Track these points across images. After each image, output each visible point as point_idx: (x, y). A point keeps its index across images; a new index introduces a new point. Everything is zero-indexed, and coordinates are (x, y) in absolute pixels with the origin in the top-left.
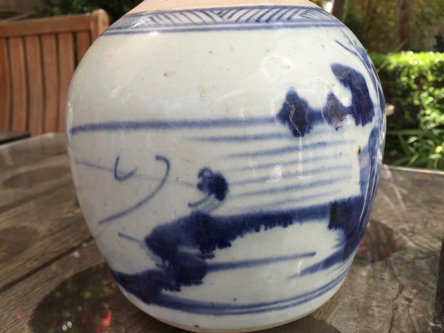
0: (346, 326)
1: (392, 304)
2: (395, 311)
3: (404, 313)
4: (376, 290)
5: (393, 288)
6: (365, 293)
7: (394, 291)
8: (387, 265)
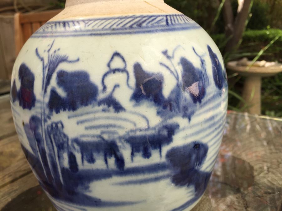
8: (242, 197)
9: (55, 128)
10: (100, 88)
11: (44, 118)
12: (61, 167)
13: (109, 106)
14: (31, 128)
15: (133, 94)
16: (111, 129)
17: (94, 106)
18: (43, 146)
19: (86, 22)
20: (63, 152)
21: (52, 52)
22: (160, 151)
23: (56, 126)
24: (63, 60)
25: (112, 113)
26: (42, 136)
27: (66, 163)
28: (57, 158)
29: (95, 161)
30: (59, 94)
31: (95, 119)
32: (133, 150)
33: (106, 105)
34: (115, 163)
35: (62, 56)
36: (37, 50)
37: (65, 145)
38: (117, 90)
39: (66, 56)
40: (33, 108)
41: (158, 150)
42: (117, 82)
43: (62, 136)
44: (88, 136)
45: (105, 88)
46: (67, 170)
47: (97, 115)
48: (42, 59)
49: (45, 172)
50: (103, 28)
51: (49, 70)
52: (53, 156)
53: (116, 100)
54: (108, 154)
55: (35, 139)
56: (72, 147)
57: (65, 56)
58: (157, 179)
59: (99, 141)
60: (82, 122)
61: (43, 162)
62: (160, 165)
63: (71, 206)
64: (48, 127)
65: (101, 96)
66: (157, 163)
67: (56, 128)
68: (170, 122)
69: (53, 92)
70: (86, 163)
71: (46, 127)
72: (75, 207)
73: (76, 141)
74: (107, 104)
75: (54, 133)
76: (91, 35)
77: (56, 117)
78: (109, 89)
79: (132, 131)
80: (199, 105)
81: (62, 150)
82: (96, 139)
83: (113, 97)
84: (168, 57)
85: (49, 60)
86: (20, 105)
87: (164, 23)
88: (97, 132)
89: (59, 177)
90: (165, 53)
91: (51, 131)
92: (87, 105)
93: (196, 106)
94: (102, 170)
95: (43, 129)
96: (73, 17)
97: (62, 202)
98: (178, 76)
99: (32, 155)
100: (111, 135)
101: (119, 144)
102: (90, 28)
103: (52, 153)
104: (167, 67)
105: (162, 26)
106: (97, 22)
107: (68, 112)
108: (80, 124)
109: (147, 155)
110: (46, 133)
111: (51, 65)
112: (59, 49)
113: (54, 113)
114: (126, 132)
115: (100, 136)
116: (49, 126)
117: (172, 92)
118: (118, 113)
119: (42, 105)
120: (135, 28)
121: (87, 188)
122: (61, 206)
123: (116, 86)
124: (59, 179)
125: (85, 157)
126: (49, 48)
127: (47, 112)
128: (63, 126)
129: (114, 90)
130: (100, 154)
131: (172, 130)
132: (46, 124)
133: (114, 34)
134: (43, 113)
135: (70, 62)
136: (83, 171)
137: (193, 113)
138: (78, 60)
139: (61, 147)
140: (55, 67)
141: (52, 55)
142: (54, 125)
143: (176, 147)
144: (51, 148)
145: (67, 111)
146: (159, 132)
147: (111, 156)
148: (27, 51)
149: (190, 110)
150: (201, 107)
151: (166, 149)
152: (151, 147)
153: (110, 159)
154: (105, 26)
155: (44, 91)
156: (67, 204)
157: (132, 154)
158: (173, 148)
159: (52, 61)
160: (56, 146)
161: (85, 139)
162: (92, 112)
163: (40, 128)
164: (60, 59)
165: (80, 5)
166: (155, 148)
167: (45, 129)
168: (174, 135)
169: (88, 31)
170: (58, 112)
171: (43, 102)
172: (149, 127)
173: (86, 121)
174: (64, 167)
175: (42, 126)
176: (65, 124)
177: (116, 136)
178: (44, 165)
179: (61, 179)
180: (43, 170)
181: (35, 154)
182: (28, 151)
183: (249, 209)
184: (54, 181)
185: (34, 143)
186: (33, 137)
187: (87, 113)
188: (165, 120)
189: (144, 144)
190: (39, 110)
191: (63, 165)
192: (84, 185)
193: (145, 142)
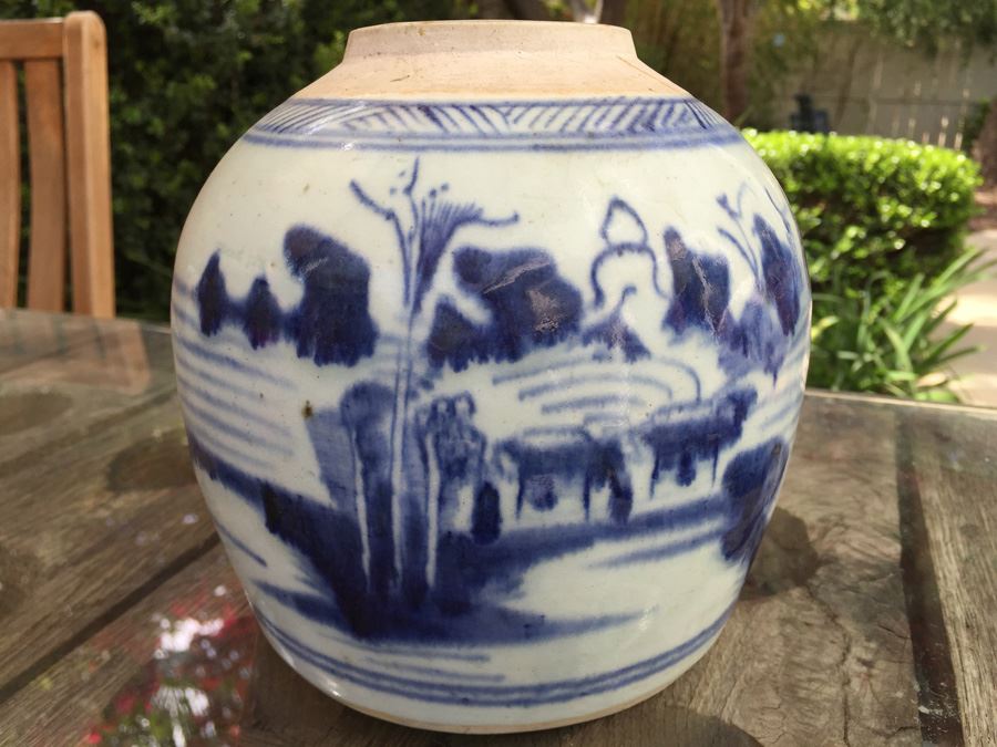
0: (761, 724)
1: (837, 675)
2: (847, 688)
3: (863, 691)
4: (801, 648)
5: (833, 642)
6: (782, 654)
7: (835, 647)
8: (812, 595)
9: (443, 416)
10: (588, 295)
11: (409, 387)
12: (440, 531)
13: (611, 345)
14: (344, 423)
15: (669, 311)
16: (612, 409)
17: (571, 347)
18: (386, 472)
19: (504, 110)
20: (461, 486)
21: (420, 192)
22: (715, 465)
23: (448, 410)
24: (469, 217)
25: (618, 364)
26: (389, 445)
27: (462, 518)
28: (433, 505)
29: (557, 502)
30: (465, 316)
31: (571, 382)
32: (657, 463)
33: (602, 341)
34: (609, 504)
35: (463, 206)
36: (356, 188)
37: (473, 462)
38: (631, 299)
39: (476, 208)
40: (364, 361)
41: (712, 461)
42: (629, 279)
43: (467, 435)
44: (548, 431)
45: (599, 295)
46: (461, 537)
47: (579, 371)
48: (390, 216)
49: (366, 557)
50: (562, 130)
51: (422, 247)
52: (421, 500)
54: (595, 479)
55: (356, 453)
56: (492, 468)
57: (473, 206)
58: (695, 543)
59: (576, 443)
60: (534, 392)
61: (369, 523)
62: (707, 504)
63: (437, 655)
64: (418, 412)
66: (703, 498)
67: (447, 415)
68: (743, 383)
69: (446, 310)
70: (528, 508)
71: (411, 413)
72: (447, 657)
73: (510, 448)
74: (605, 341)
75: (440, 429)
76: (536, 148)
77: (451, 383)
78: (612, 299)
79: (664, 411)
80: (792, 339)
81: (457, 478)
82: (568, 440)
83: (621, 320)
84: (732, 214)
85: (416, 216)
86: (302, 353)
87: (695, 123)
88: (573, 418)
89: (425, 563)
90: (723, 202)
91: (428, 423)
92: (551, 343)
93: (786, 342)
94: (571, 527)
95: (400, 422)
96: (445, 91)
97: (396, 647)
98: (755, 261)
99: (323, 508)
100: (611, 424)
101: (627, 449)
102: (522, 127)
104: (734, 241)
105: (695, 130)
106: (535, 112)
107: (495, 364)
108: (527, 399)
109: (686, 477)
110: (410, 431)
111: (429, 232)
112: (445, 188)
113: (447, 369)
114: (647, 415)
115: (581, 431)
116: (425, 411)
117: (748, 306)
118: (632, 363)
119: (404, 349)
120: (641, 133)
121: (512, 587)
122: (387, 665)
123: (629, 290)
124: (423, 572)
125: (528, 492)
126: (407, 180)
127: (421, 368)
128: (472, 408)
129: (622, 301)
130: (573, 481)
131: (741, 404)
132: (413, 405)
133: (598, 148)
134: (405, 374)
135: (493, 223)
136: (513, 535)
137: (782, 359)
138: (516, 218)
139: (454, 469)
140: (444, 236)
141: (424, 204)
142: (442, 407)
143: (745, 453)
144: (419, 478)
145: (492, 361)
146: (718, 412)
147: (601, 483)
148: (307, 188)
149: (777, 353)
150: (794, 343)
151: (727, 456)
152: (698, 456)
153: (596, 494)
154: (566, 124)
155: (410, 307)
156: (423, 648)
157: (655, 476)
158: (739, 454)
159: (430, 221)
160: (440, 468)
161: (540, 442)
162: (564, 364)
163: (388, 419)
164: (457, 215)
165: (443, 57)
166: (705, 456)
167: (405, 421)
168: (745, 419)
169: (521, 136)
170: (459, 366)
171: (409, 342)
172: (698, 400)
173: (546, 388)
174: (451, 529)
175: (395, 411)
176: (480, 401)
177: (622, 426)
178: (369, 536)
179: (431, 569)
180: (360, 549)
181: (341, 502)
182: (300, 497)
183: (841, 621)
184: (399, 580)
185: (345, 469)
186: (348, 448)
187: (553, 367)
188: (733, 381)
189: (684, 445)
190: (391, 365)
191: (453, 525)
192: (508, 576)
193: (687, 440)
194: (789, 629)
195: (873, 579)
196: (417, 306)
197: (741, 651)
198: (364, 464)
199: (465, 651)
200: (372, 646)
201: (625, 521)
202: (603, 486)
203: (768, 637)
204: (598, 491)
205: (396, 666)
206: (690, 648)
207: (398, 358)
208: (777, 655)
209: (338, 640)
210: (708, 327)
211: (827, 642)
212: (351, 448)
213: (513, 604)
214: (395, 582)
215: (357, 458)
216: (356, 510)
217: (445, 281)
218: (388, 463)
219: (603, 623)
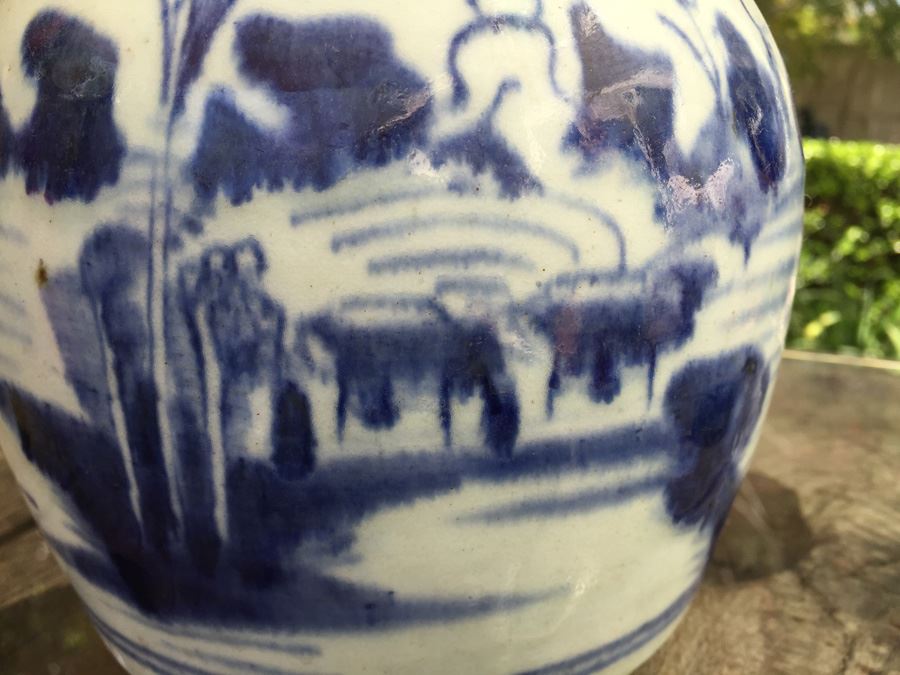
4: (787, 651)
5: (829, 644)
6: (761, 658)
7: (833, 651)
8: (805, 582)
9: (218, 275)
10: (440, 86)
11: (168, 230)
12: (227, 458)
13: (478, 168)
14: (86, 290)
16: (481, 271)
18: (146, 365)
20: (252, 387)
22: (651, 374)
23: (225, 266)
25: (489, 199)
26: (145, 322)
27: (258, 436)
28: (214, 417)
29: (399, 419)
30: (249, 116)
31: (415, 225)
32: (556, 363)
33: (464, 163)
34: (482, 424)
37: (267, 349)
38: (511, 102)
40: (105, 192)
41: (646, 367)
42: (510, 69)
43: (256, 307)
44: (380, 303)
46: (259, 467)
47: (427, 207)
49: (134, 494)
51: (192, 18)
52: (197, 408)
53: (505, 142)
54: (457, 382)
55: (104, 337)
56: (296, 359)
58: (624, 493)
59: (424, 323)
60: (355, 240)
61: (132, 445)
62: (640, 435)
63: (247, 643)
64: (182, 271)
65: (447, 125)
66: (634, 425)
67: (224, 273)
68: (695, 252)
69: (221, 110)
70: (355, 426)
71: (173, 272)
72: (260, 646)
73: (321, 327)
75: (215, 296)
77: (227, 224)
79: (563, 280)
80: (774, 202)
81: (245, 376)
82: (412, 318)
83: (495, 132)
84: (682, 1)
86: (31, 188)
88: (420, 283)
89: (212, 505)
91: (198, 287)
92: (381, 161)
93: (766, 203)
94: (423, 457)
95: (158, 286)
97: (192, 628)
98: (717, 73)
99: (74, 422)
100: (479, 296)
101: (508, 338)
103: (194, 392)
104: (684, 36)
107: (294, 193)
108: (345, 250)
109: (605, 388)
110: (173, 301)
114: (539, 285)
115: (431, 304)
116: (192, 269)
117: (704, 133)
118: (512, 200)
119: (160, 171)
121: (341, 545)
122: (187, 652)
123: (506, 87)
124: (211, 519)
125: (354, 399)
127: (184, 200)
128: (261, 263)
129: (498, 101)
130: (423, 383)
131: (694, 285)
132: (175, 259)
134: (160, 212)
136: (337, 467)
137: (757, 228)
139: (240, 362)
140: (223, 1)
143: (700, 361)
144: (190, 374)
145: (288, 188)
146: (655, 291)
147: (467, 391)
149: (750, 216)
150: (777, 209)
151: (670, 364)
152: (623, 356)
153: (461, 407)
155: (169, 107)
156: (227, 633)
157: (554, 383)
158: (690, 363)
160: (220, 358)
161: (363, 319)
162: (403, 196)
163: (142, 281)
166: (635, 360)
167: (166, 284)
168: (699, 308)
170: (240, 197)
171: (167, 158)
172: (622, 269)
173: (374, 233)
174: (244, 455)
175: (150, 269)
176: (274, 252)
177: (499, 301)
178: (134, 464)
179: (221, 514)
180: (124, 485)
181: (94, 413)
182: (48, 406)
183: (841, 616)
184: (181, 530)
185: (93, 361)
186: (92, 329)
187: (383, 200)
188: (679, 244)
189: (599, 338)
190: (141, 198)
191: (243, 448)
192: (332, 531)
193: (605, 331)
194: (772, 625)
195: (882, 563)
196: (179, 105)
197: (708, 652)
198: (116, 352)
199: (283, 638)
200: (164, 626)
201: (509, 451)
202: (470, 394)
203: (744, 636)
204: (463, 401)
205: (198, 654)
206: (627, 647)
207: (152, 185)
208: (754, 660)
209: (125, 613)
210: (638, 155)
211: (822, 644)
212: (97, 327)
213: (345, 573)
214: (176, 533)
215: (106, 344)
216: (113, 423)
217: (221, 63)
218: (147, 351)
219: (485, 606)
